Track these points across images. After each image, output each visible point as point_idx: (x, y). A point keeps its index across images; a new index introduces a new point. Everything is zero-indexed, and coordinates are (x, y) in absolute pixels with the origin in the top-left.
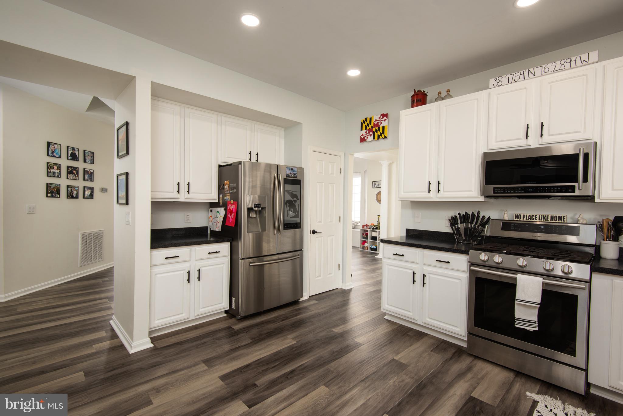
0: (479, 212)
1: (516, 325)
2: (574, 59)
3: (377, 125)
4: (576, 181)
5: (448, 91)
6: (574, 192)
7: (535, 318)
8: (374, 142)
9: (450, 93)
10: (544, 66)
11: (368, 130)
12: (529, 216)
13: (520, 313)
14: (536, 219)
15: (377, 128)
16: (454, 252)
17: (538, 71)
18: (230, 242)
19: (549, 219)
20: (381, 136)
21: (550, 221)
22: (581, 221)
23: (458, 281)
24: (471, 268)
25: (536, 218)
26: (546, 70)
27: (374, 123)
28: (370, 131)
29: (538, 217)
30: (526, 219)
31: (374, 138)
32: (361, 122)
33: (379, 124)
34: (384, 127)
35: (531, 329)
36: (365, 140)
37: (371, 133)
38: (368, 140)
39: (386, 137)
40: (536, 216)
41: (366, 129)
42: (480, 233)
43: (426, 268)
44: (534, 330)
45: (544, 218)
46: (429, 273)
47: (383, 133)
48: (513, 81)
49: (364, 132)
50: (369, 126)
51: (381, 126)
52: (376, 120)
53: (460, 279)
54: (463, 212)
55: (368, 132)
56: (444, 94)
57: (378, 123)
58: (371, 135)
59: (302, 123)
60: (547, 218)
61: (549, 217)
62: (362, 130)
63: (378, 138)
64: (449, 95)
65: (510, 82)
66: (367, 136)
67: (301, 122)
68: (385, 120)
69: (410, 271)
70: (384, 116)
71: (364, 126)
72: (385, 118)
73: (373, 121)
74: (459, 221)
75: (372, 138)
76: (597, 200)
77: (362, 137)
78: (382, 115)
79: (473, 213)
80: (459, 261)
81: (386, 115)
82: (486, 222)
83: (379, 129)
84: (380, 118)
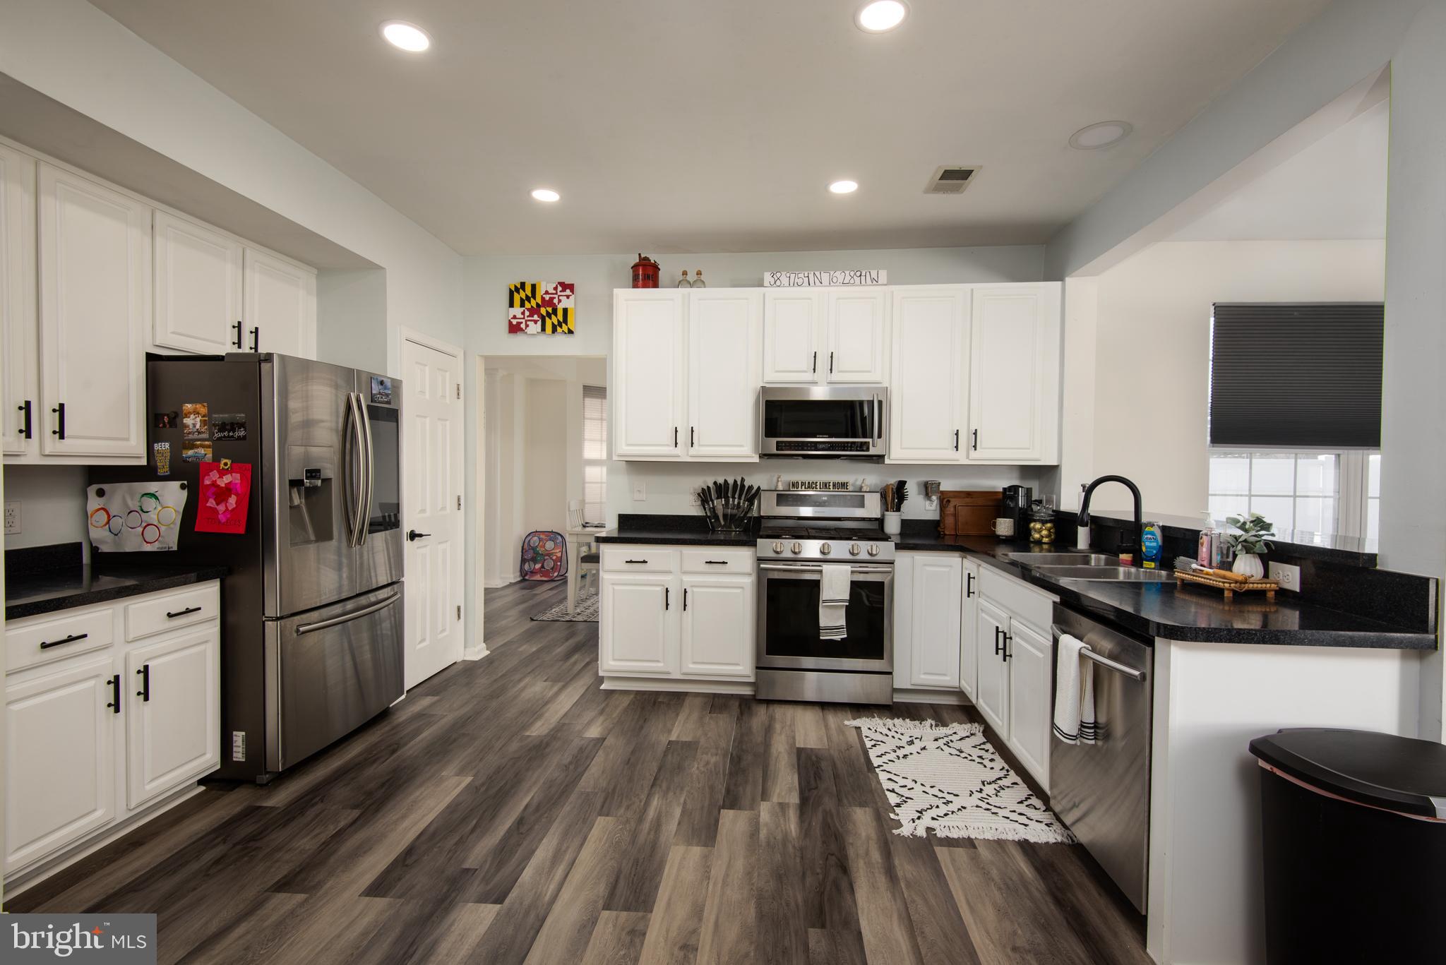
0: (743, 480)
1: (821, 638)
2: (863, 274)
3: (550, 303)
4: (872, 437)
5: (699, 273)
6: (868, 449)
7: (843, 622)
8: (543, 337)
9: (703, 277)
10: (832, 273)
11: (528, 309)
12: (809, 483)
13: (824, 621)
14: (816, 488)
15: (550, 310)
16: (733, 545)
17: (825, 277)
18: (219, 580)
19: (831, 487)
20: (561, 327)
21: (832, 489)
22: (864, 489)
24: (762, 566)
25: (816, 486)
26: (835, 280)
27: (543, 298)
28: (533, 311)
29: (818, 484)
30: (805, 488)
31: (543, 329)
32: (510, 289)
33: (556, 301)
34: (565, 311)
35: (838, 638)
36: (522, 330)
37: (536, 317)
38: (529, 331)
39: (570, 332)
40: (816, 483)
41: (522, 305)
42: (747, 513)
43: (686, 578)
44: (841, 639)
45: (826, 486)
46: (692, 586)
47: (565, 321)
48: (796, 284)
49: (517, 311)
50: (530, 302)
51: (560, 307)
52: (547, 293)
53: (742, 588)
54: (721, 481)
55: (527, 313)
56: (691, 277)
57: (552, 299)
58: (536, 322)
59: (384, 268)
60: (829, 486)
61: (831, 484)
62: (511, 305)
63: (554, 330)
64: (699, 282)
65: (792, 284)
66: (526, 321)
67: (383, 266)
68: (568, 297)
69: (658, 589)
70: (565, 286)
71: (517, 298)
72: (568, 292)
73: (540, 292)
74: (714, 495)
75: (539, 329)
76: (887, 461)
77: (514, 322)
78: (562, 284)
79: (735, 481)
80: (740, 559)
81: (571, 287)
82: (753, 495)
83: (555, 311)
84: (556, 289)
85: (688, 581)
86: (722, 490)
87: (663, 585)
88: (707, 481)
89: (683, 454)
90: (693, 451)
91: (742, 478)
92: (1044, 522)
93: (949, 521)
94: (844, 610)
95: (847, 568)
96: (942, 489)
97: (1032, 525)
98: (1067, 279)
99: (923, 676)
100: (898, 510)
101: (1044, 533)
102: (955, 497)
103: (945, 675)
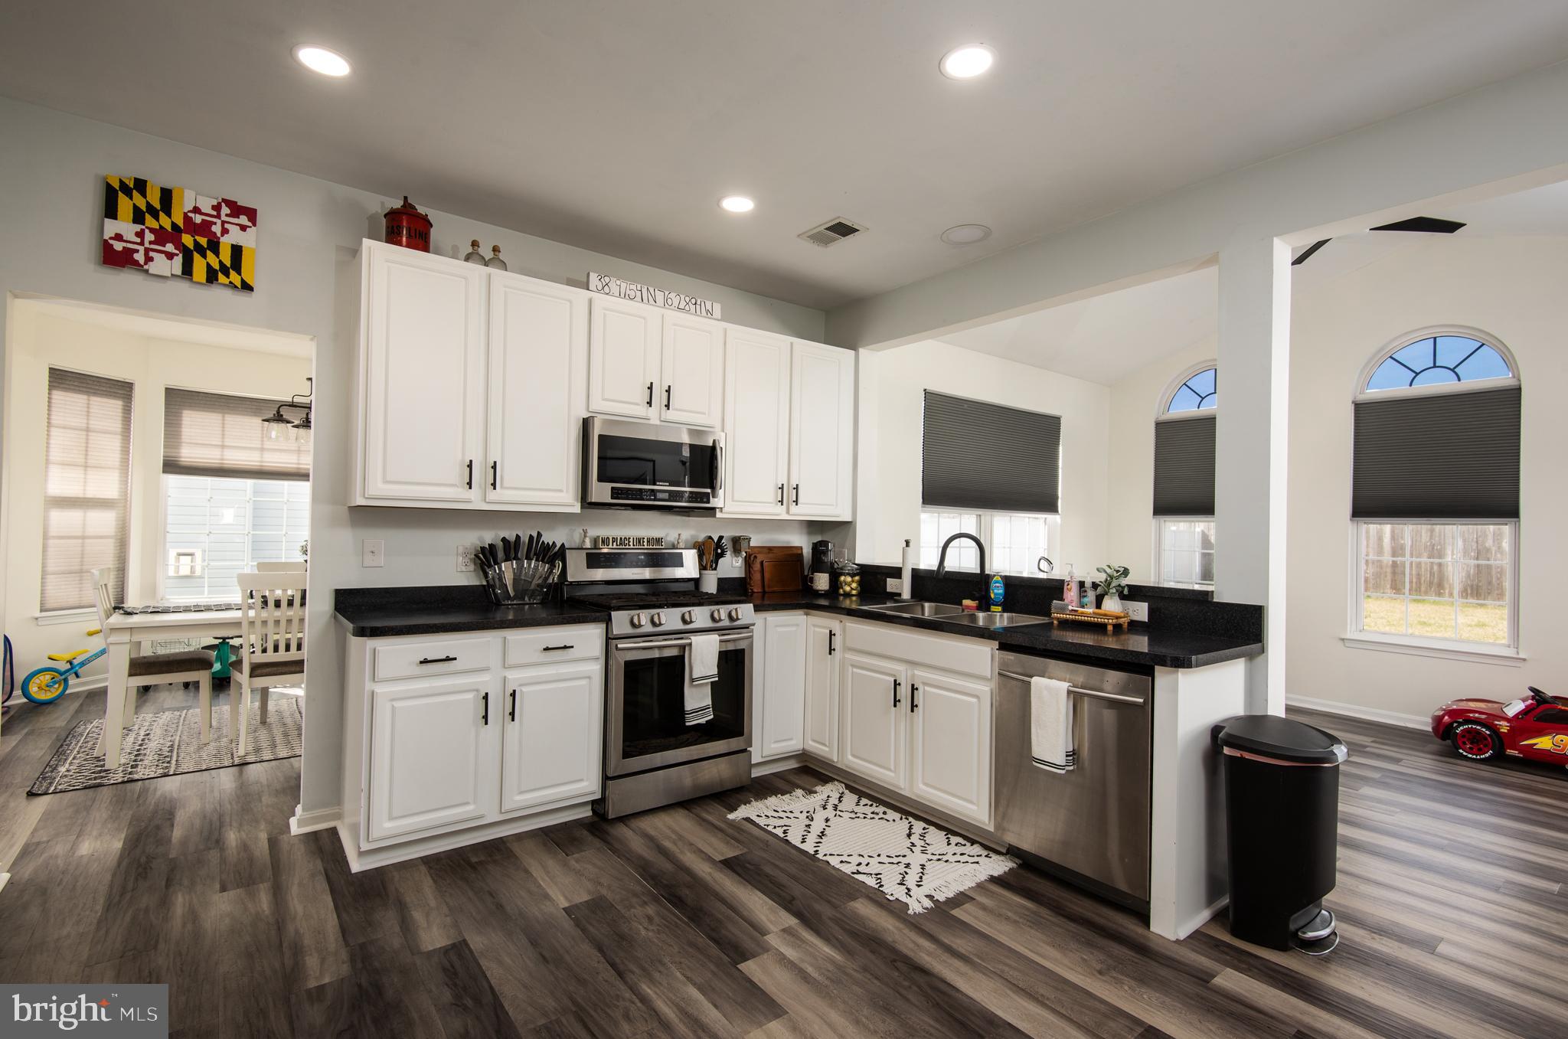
0: (539, 535)
1: (687, 724)
2: (698, 303)
3: (205, 228)
4: (712, 487)
5: (496, 249)
6: (708, 502)
7: (708, 701)
8: (184, 286)
9: (500, 254)
10: (667, 293)
11: (152, 230)
12: (621, 538)
13: (690, 702)
14: (629, 545)
15: (203, 241)
17: (660, 296)
19: (645, 544)
20: (226, 275)
21: (646, 547)
22: (682, 545)
23: (584, 682)
24: (613, 645)
25: (629, 542)
26: (669, 301)
27: (187, 219)
28: (163, 235)
29: (631, 540)
30: (617, 545)
31: (187, 270)
32: (109, 185)
33: (217, 229)
34: (237, 250)
35: (705, 719)
36: (136, 263)
37: (170, 248)
38: (152, 268)
39: (247, 287)
40: (629, 538)
41: (138, 218)
43: (509, 674)
44: (707, 721)
45: (639, 542)
46: (521, 685)
47: (237, 266)
48: (627, 296)
49: (124, 227)
50: (156, 217)
51: (226, 242)
52: (196, 210)
53: (589, 678)
54: (510, 534)
55: (149, 237)
57: (207, 223)
58: (170, 256)
60: (643, 542)
61: (645, 540)
62: (111, 213)
63: (212, 277)
65: (622, 296)
66: (147, 249)
68: (243, 228)
69: (470, 696)
70: (236, 210)
71: (125, 205)
72: (243, 220)
73: (185, 202)
74: (501, 554)
75: (178, 269)
76: (719, 515)
77: (118, 246)
78: (231, 204)
79: (531, 537)
80: (587, 638)
81: (251, 214)
82: (554, 555)
83: (214, 246)
84: (217, 208)
85: (515, 677)
86: (511, 549)
87: (477, 690)
88: (489, 536)
89: (475, 500)
90: (492, 495)
91: (538, 532)
92: (853, 575)
93: (757, 577)
94: (709, 687)
95: (715, 638)
96: (752, 544)
97: (842, 578)
98: (861, 350)
99: (773, 746)
100: (715, 569)
101: (854, 585)
102: (759, 553)
103: (791, 739)
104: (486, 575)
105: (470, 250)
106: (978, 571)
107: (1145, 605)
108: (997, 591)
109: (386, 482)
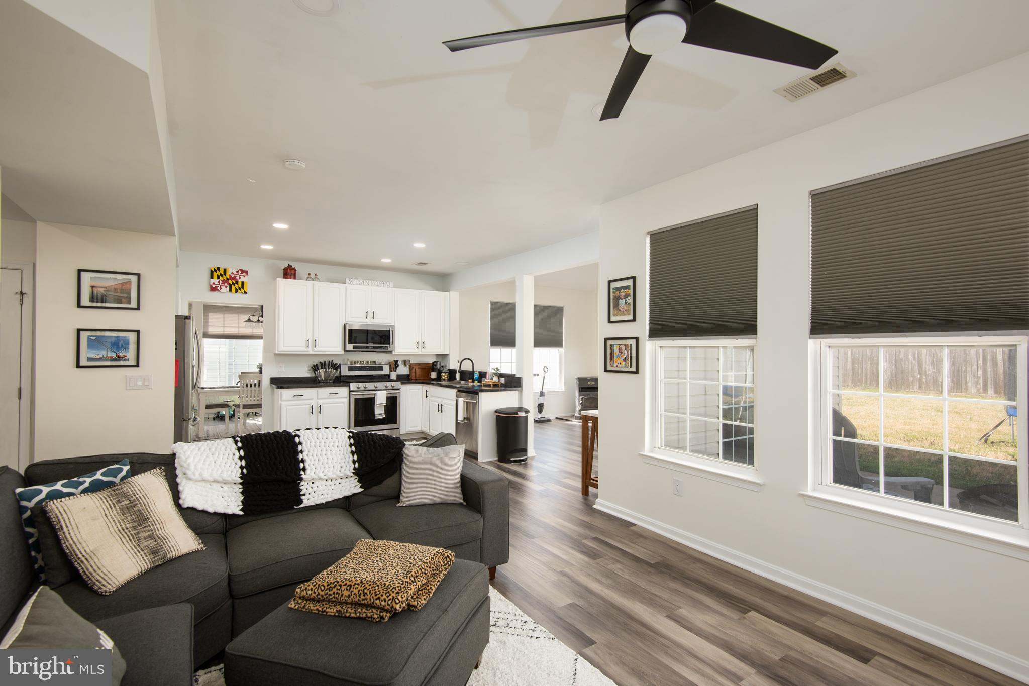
0: (332, 361)
1: (375, 419)
4: (389, 344)
5: (316, 275)
6: (388, 349)
7: (383, 412)
8: (230, 294)
9: (317, 277)
11: (222, 280)
12: (361, 362)
13: (376, 412)
14: (364, 364)
15: (234, 282)
16: (340, 386)
20: (240, 290)
22: (382, 363)
23: (342, 404)
24: (351, 393)
27: (230, 276)
28: (224, 282)
29: (364, 362)
30: (359, 364)
31: (230, 290)
32: (211, 270)
33: (237, 278)
34: (243, 283)
35: (381, 418)
36: (218, 290)
37: (226, 284)
38: (222, 290)
39: (245, 293)
41: (218, 278)
43: (319, 401)
44: (383, 418)
45: (368, 362)
46: (323, 404)
47: (243, 287)
49: (215, 280)
50: (223, 277)
51: (240, 281)
52: (232, 273)
53: (344, 403)
54: (322, 361)
55: (221, 282)
56: (313, 276)
57: (235, 277)
58: (226, 287)
61: (370, 362)
62: (212, 277)
63: (236, 291)
64: (316, 278)
66: (220, 286)
68: (244, 276)
69: (308, 406)
70: (243, 272)
71: (215, 274)
72: (244, 274)
73: (229, 273)
74: (320, 367)
75: (228, 290)
76: (393, 353)
77: (214, 286)
78: (240, 270)
79: (329, 361)
80: (343, 391)
81: (246, 272)
82: (336, 367)
83: (237, 283)
84: (238, 272)
85: (321, 402)
86: (323, 365)
87: (310, 405)
88: (316, 361)
89: (310, 351)
90: (315, 349)
92: (445, 373)
93: (413, 374)
94: (384, 407)
95: (385, 392)
96: (411, 362)
97: (442, 374)
98: (451, 292)
99: (410, 429)
100: (396, 371)
101: (446, 376)
102: (415, 365)
103: (416, 427)
104: (315, 373)
105: (308, 276)
106: (472, 370)
107: (504, 379)
108: (476, 376)
109: (284, 346)
